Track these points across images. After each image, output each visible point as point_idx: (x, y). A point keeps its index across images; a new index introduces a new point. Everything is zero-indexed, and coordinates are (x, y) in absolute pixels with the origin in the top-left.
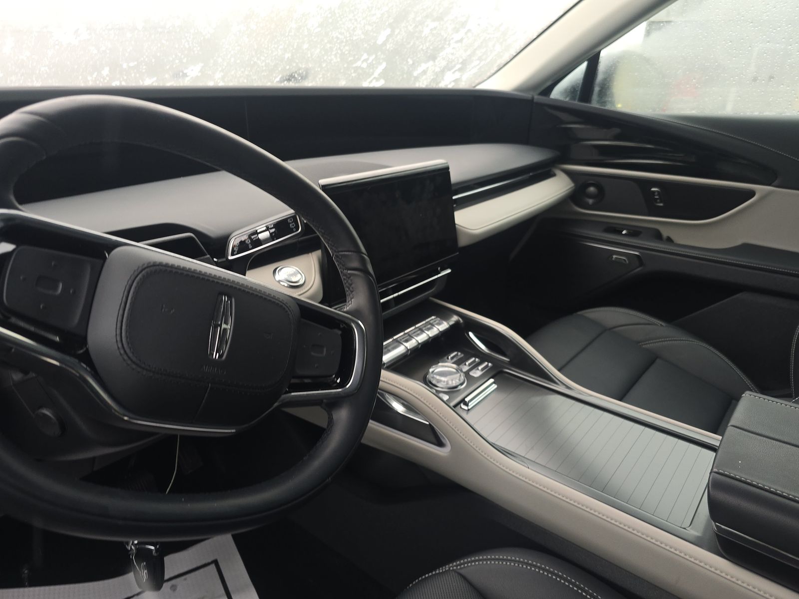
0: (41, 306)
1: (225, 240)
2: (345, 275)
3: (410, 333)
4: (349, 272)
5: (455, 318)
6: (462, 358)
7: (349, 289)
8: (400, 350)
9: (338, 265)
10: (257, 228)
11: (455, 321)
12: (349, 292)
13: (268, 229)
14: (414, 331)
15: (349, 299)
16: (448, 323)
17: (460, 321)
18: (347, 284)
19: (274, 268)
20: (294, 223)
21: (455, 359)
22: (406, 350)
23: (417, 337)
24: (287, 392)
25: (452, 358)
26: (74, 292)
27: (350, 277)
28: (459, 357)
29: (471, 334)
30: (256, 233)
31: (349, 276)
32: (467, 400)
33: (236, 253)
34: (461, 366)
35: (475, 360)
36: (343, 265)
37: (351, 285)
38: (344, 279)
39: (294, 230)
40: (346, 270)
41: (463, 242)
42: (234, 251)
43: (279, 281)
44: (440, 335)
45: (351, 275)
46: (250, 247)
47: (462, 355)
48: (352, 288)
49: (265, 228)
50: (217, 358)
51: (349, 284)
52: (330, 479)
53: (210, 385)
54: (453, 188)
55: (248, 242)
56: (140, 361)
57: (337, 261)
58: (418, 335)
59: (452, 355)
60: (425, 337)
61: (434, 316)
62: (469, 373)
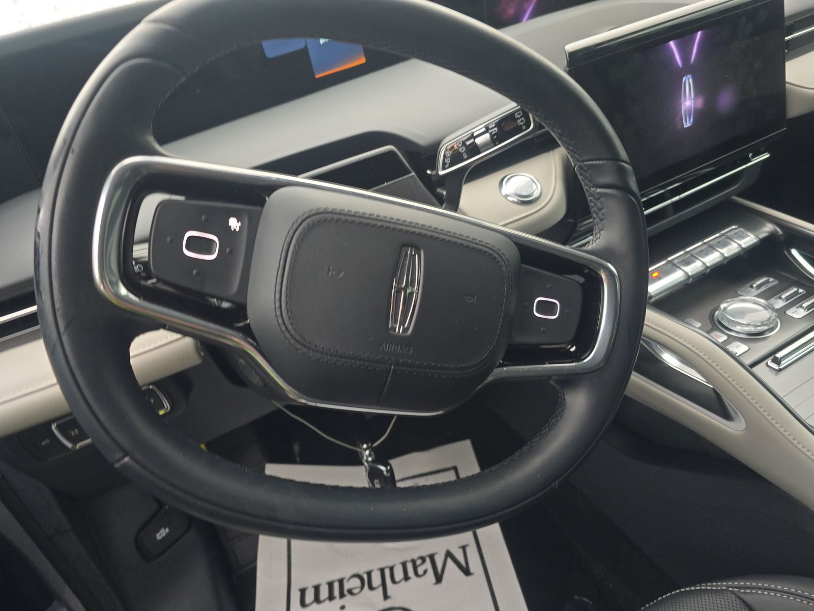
0: (194, 272)
1: (434, 148)
2: (592, 195)
3: (693, 252)
4: (599, 190)
5: (768, 228)
6: (774, 287)
7: (597, 215)
8: (676, 277)
9: (583, 180)
10: (474, 130)
11: (768, 232)
12: (597, 219)
13: (487, 129)
14: (700, 249)
15: (597, 231)
16: (757, 236)
17: (777, 232)
18: (595, 208)
19: (502, 178)
20: (523, 119)
21: (763, 289)
22: (687, 277)
23: (703, 257)
24: (501, 365)
25: (759, 287)
26: (231, 252)
27: (600, 198)
28: (770, 285)
29: (794, 252)
30: (473, 137)
31: (598, 196)
32: (779, 355)
33: (447, 166)
34: (772, 301)
35: (798, 290)
36: (590, 181)
37: (600, 209)
38: (591, 201)
39: (524, 127)
40: (593, 187)
41: (794, 110)
42: (446, 164)
43: (506, 196)
44: (742, 253)
45: (602, 195)
46: (465, 156)
47: (777, 282)
48: (603, 215)
49: (484, 130)
50: (401, 332)
51: (597, 208)
52: (557, 482)
53: (392, 367)
54: (787, 23)
55: (463, 150)
56: (305, 340)
57: (581, 174)
58: (707, 254)
59: (759, 282)
60: (718, 257)
61: (735, 225)
62: (785, 313)
